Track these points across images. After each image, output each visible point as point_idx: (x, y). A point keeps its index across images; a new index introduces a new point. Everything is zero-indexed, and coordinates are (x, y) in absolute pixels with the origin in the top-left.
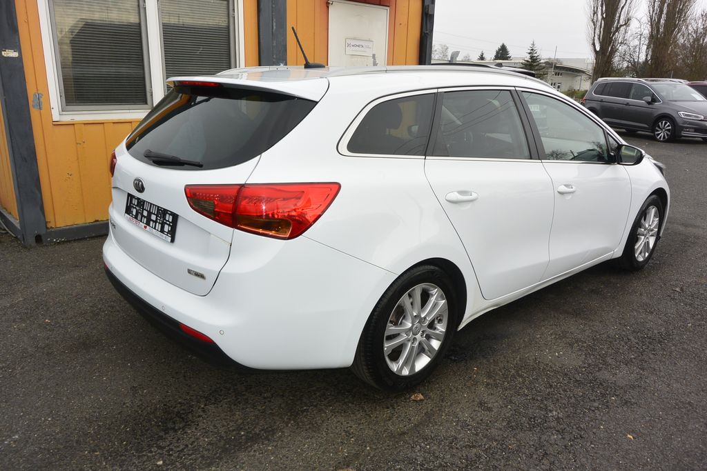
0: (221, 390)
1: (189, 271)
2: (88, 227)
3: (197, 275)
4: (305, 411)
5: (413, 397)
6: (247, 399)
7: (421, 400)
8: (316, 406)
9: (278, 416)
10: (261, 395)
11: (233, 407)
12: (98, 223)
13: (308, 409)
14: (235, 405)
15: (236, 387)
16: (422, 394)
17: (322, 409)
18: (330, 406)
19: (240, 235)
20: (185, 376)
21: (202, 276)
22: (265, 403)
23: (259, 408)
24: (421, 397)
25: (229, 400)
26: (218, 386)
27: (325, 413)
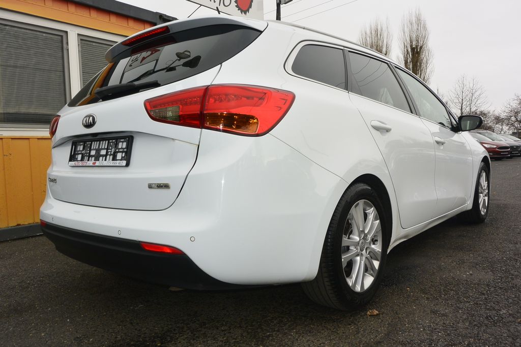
0: (175, 330)
1: (150, 186)
2: (10, 230)
3: (160, 186)
4: (269, 336)
5: (368, 313)
6: (205, 333)
7: (377, 315)
8: (278, 331)
9: (243, 343)
10: (218, 329)
11: (192, 342)
12: (20, 226)
13: (272, 334)
14: (194, 340)
15: (189, 326)
16: (376, 310)
17: (286, 333)
18: (293, 329)
19: (208, 135)
20: (131, 323)
21: (166, 186)
22: (225, 334)
23: (221, 339)
24: (376, 312)
25: (185, 336)
26: (170, 326)
27: (291, 335)
